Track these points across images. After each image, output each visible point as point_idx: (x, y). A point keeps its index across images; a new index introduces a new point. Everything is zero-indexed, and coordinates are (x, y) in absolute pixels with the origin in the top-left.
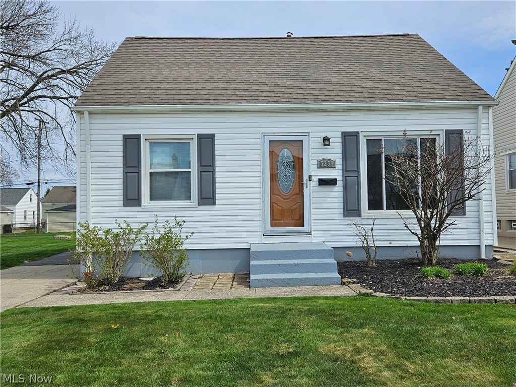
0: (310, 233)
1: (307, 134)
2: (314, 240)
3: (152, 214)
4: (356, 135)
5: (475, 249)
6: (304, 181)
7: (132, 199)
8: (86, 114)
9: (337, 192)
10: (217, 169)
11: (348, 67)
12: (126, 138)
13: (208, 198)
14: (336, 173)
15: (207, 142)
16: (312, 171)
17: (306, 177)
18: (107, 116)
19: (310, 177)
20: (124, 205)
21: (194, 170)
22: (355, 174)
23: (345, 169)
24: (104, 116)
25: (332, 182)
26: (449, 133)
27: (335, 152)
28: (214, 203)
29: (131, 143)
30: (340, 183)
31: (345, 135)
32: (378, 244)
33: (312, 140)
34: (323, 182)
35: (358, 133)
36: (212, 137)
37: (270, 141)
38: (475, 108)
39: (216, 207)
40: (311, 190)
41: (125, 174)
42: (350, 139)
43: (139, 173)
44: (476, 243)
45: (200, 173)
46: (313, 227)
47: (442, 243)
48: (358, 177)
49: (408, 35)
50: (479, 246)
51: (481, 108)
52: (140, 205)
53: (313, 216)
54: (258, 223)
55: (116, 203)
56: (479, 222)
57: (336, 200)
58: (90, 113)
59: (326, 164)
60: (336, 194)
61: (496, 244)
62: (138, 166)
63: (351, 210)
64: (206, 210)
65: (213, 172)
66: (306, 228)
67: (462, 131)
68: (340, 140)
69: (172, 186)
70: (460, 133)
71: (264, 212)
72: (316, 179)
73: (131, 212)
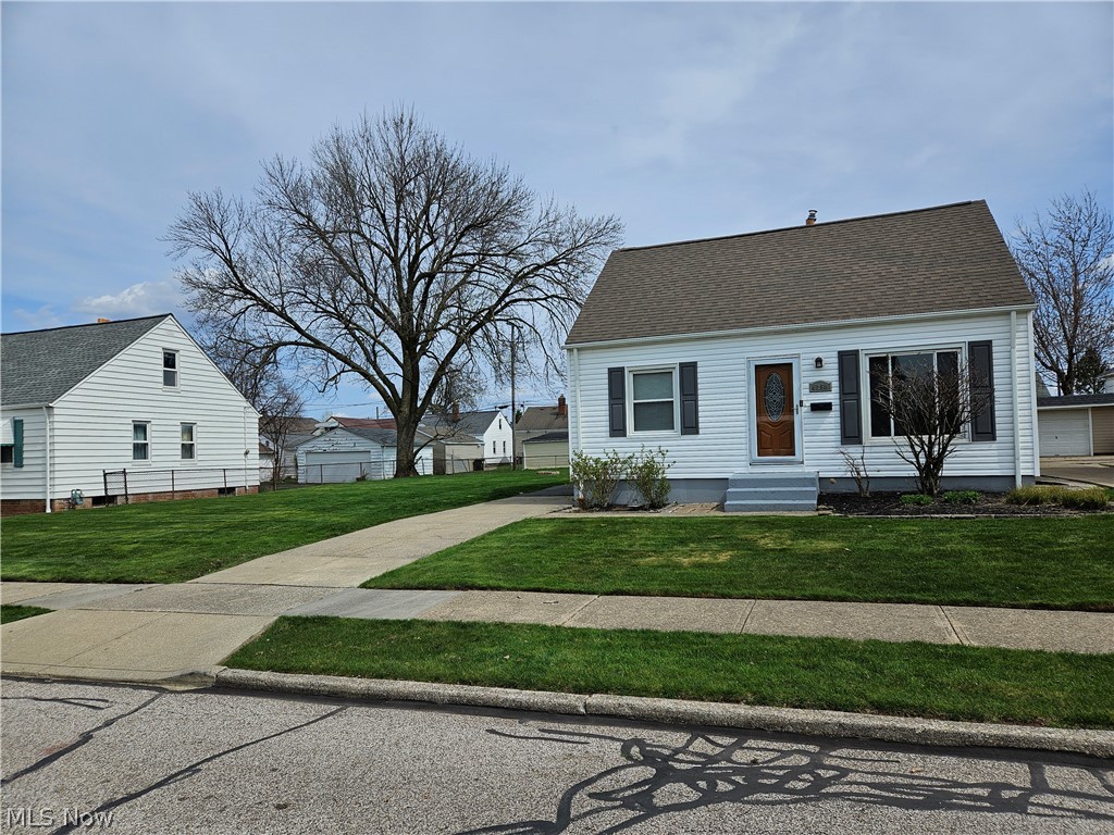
0: (802, 463)
1: (798, 356)
2: (807, 470)
3: (639, 444)
4: (855, 353)
5: (1009, 480)
6: (795, 407)
7: (617, 429)
8: (575, 351)
9: (833, 418)
10: (700, 397)
11: (863, 267)
12: (611, 371)
13: (691, 427)
14: (832, 397)
15: (689, 371)
16: (803, 395)
17: (796, 402)
18: (594, 351)
19: (801, 402)
20: (611, 436)
21: (676, 399)
22: (854, 397)
23: (843, 392)
24: (591, 352)
25: (827, 407)
26: (972, 345)
27: (831, 374)
28: (697, 433)
29: (616, 376)
30: (836, 407)
31: (842, 355)
32: (871, 474)
33: (803, 362)
34: (816, 407)
35: (858, 351)
36: (694, 365)
37: (756, 366)
38: (1008, 313)
39: (699, 436)
40: (802, 417)
41: (611, 405)
42: (848, 360)
43: (624, 404)
44: (1009, 473)
45: (682, 402)
46: (805, 456)
47: (945, 473)
48: (858, 400)
49: (970, 203)
50: (1014, 477)
51: (1014, 314)
52: (625, 436)
53: (805, 444)
54: (743, 452)
55: (604, 434)
56: (1014, 449)
57: (832, 426)
58: (578, 350)
59: (819, 387)
60: (832, 420)
61: (1038, 474)
62: (623, 398)
63: (850, 435)
64: (689, 439)
65: (696, 401)
66: (797, 457)
67: (990, 341)
68: (836, 360)
69: (654, 416)
70: (988, 344)
71: (750, 440)
72: (808, 404)
73: (617, 442)
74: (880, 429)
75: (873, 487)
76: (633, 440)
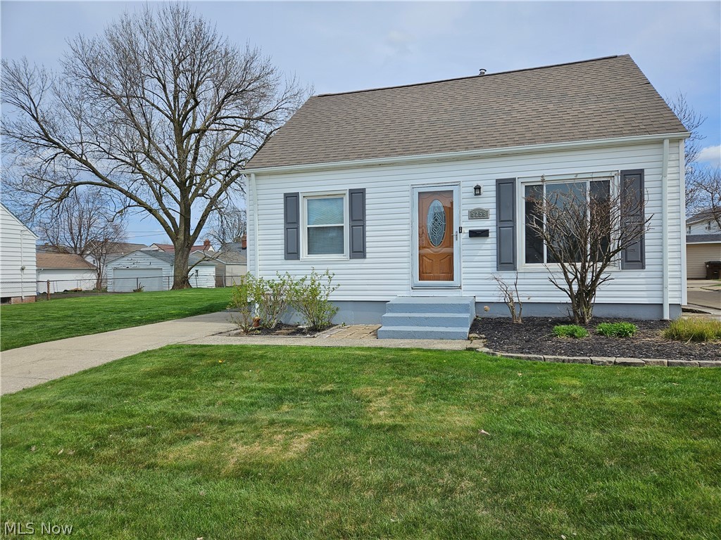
0: (460, 287)
1: (457, 184)
2: (465, 294)
3: (310, 267)
4: (512, 182)
5: (657, 308)
6: (454, 233)
7: (292, 253)
8: (253, 175)
9: (490, 244)
10: (367, 223)
11: (523, 105)
12: (287, 196)
13: (359, 252)
14: (489, 224)
15: (358, 196)
16: (463, 222)
17: (456, 229)
18: (272, 177)
19: (460, 229)
20: (286, 259)
21: (346, 225)
22: (510, 224)
23: (499, 220)
24: (268, 177)
25: (483, 234)
26: (625, 174)
27: (488, 202)
28: (364, 257)
29: (291, 201)
30: (493, 234)
31: (499, 183)
32: (523, 300)
33: (463, 190)
34: (474, 234)
35: (514, 179)
36: (362, 192)
37: (419, 193)
38: (661, 142)
39: (366, 260)
40: (462, 243)
41: (286, 229)
42: (505, 187)
43: (298, 228)
44: (658, 301)
45: (352, 227)
46: (463, 281)
48: (514, 227)
49: (616, 57)
50: (662, 305)
51: (666, 142)
52: (298, 259)
53: (463, 269)
54: (406, 276)
55: (279, 257)
56: (662, 277)
57: (489, 252)
58: (257, 175)
59: (477, 214)
60: (489, 247)
61: (684, 303)
62: (297, 222)
63: (505, 262)
64: (357, 263)
65: (364, 226)
66: (455, 282)
67: (642, 170)
68: (494, 188)
69: (323, 240)
70: (640, 173)
71: (412, 265)
72: (466, 230)
73: (292, 265)
74: (533, 255)
75: (526, 313)
76: (306, 263)
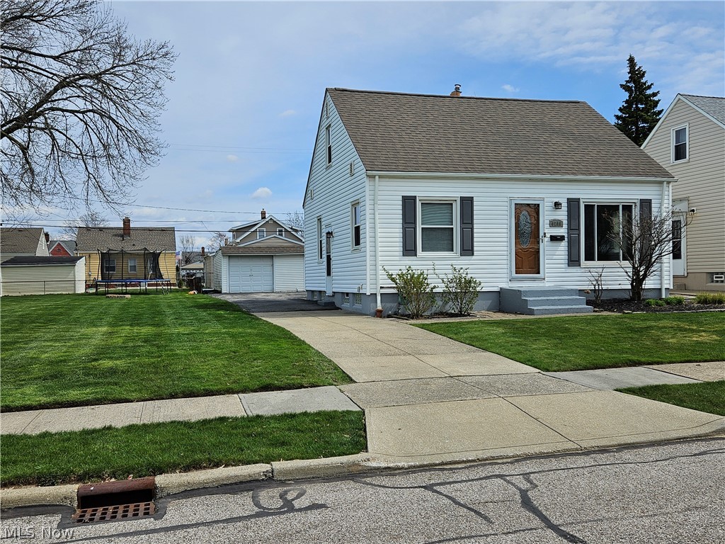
0: (544, 279)
1: (543, 199)
2: (547, 285)
3: (431, 263)
4: (578, 200)
5: (658, 291)
6: (541, 237)
7: (409, 250)
10: (475, 226)
12: (405, 199)
13: (468, 250)
14: (562, 231)
15: (467, 203)
16: (546, 230)
17: (541, 234)
18: (391, 180)
19: (545, 234)
20: (403, 255)
21: (456, 226)
22: (577, 232)
23: (570, 229)
24: (388, 180)
25: (561, 238)
26: (642, 202)
27: (562, 215)
28: (473, 255)
29: (409, 202)
30: (566, 239)
31: (570, 201)
33: (546, 204)
34: (553, 238)
36: (471, 199)
37: (516, 204)
38: (661, 183)
39: (474, 258)
40: (545, 246)
41: (404, 229)
42: (573, 204)
43: (415, 229)
44: (658, 287)
45: (462, 229)
46: (546, 274)
48: (579, 235)
50: (660, 289)
51: (665, 184)
52: (416, 255)
53: (546, 265)
54: (505, 271)
55: (397, 254)
56: (661, 271)
57: (563, 253)
59: (555, 224)
60: (562, 248)
61: (671, 288)
62: (414, 222)
63: (573, 261)
64: (466, 260)
65: (472, 229)
66: (541, 275)
67: (651, 200)
68: (566, 205)
69: (439, 239)
70: (649, 202)
71: (510, 262)
72: (548, 235)
73: (409, 261)
74: (589, 257)
76: (423, 259)
